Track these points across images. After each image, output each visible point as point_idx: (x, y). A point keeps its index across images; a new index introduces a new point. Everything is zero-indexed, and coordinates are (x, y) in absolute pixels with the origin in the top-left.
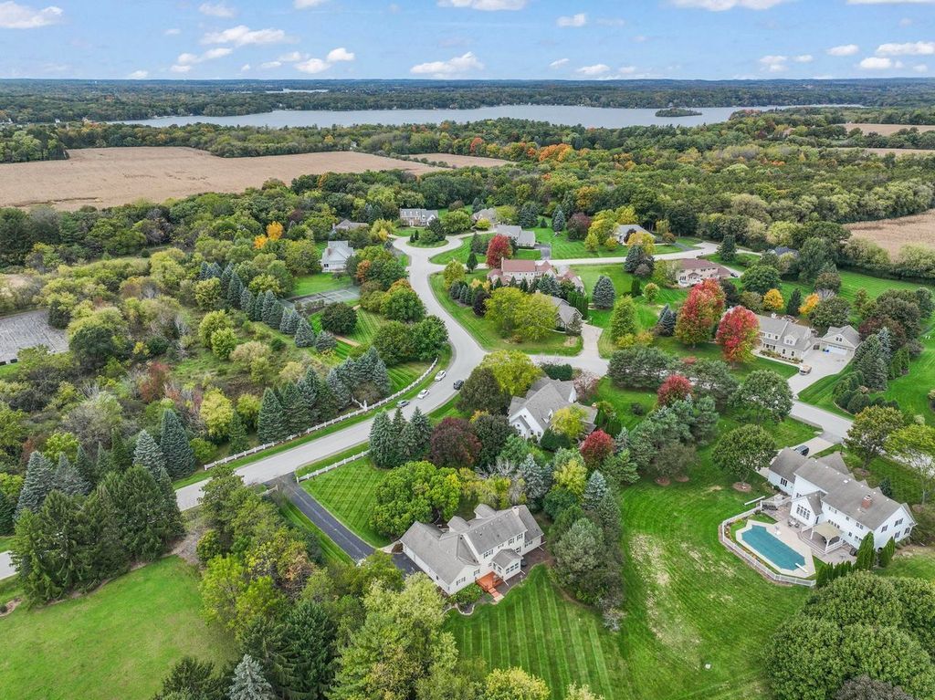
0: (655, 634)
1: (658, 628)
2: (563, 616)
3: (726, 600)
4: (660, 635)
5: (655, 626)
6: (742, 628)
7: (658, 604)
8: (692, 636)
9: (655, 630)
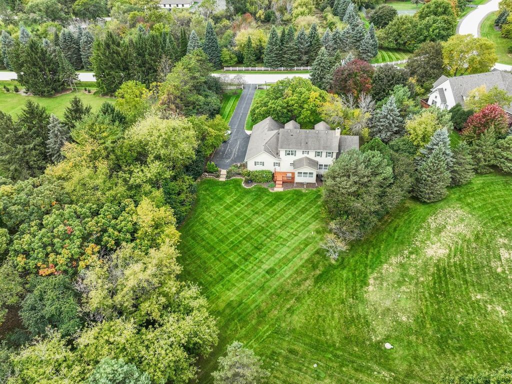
0: (367, 284)
1: (378, 282)
2: (306, 225)
3: (494, 310)
4: (371, 288)
5: (375, 279)
6: (482, 346)
7: (402, 265)
8: (404, 311)
9: (371, 281)
